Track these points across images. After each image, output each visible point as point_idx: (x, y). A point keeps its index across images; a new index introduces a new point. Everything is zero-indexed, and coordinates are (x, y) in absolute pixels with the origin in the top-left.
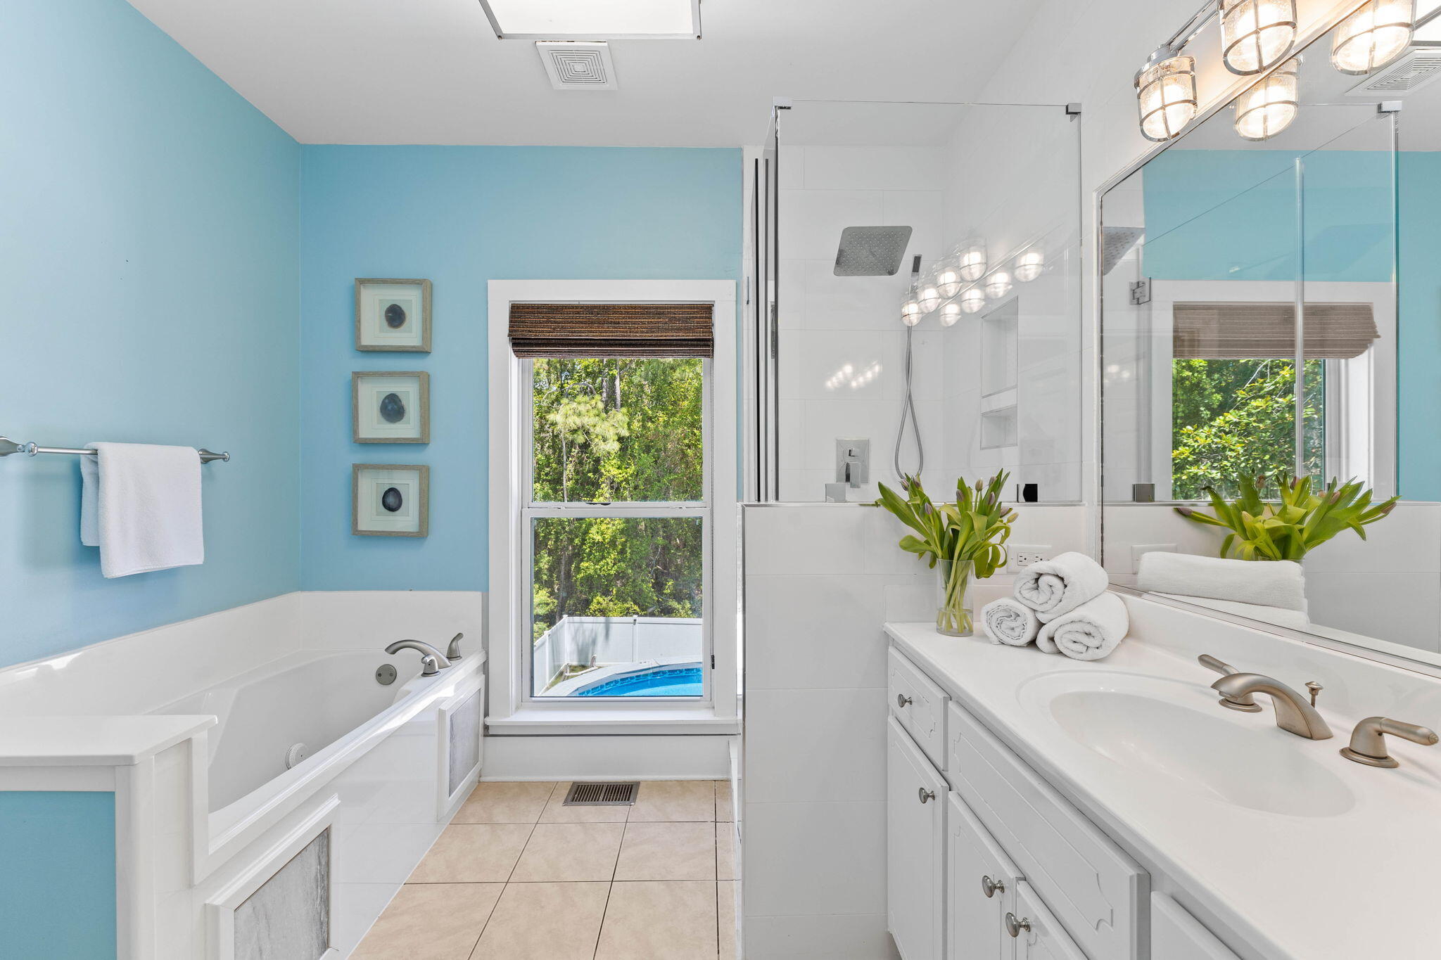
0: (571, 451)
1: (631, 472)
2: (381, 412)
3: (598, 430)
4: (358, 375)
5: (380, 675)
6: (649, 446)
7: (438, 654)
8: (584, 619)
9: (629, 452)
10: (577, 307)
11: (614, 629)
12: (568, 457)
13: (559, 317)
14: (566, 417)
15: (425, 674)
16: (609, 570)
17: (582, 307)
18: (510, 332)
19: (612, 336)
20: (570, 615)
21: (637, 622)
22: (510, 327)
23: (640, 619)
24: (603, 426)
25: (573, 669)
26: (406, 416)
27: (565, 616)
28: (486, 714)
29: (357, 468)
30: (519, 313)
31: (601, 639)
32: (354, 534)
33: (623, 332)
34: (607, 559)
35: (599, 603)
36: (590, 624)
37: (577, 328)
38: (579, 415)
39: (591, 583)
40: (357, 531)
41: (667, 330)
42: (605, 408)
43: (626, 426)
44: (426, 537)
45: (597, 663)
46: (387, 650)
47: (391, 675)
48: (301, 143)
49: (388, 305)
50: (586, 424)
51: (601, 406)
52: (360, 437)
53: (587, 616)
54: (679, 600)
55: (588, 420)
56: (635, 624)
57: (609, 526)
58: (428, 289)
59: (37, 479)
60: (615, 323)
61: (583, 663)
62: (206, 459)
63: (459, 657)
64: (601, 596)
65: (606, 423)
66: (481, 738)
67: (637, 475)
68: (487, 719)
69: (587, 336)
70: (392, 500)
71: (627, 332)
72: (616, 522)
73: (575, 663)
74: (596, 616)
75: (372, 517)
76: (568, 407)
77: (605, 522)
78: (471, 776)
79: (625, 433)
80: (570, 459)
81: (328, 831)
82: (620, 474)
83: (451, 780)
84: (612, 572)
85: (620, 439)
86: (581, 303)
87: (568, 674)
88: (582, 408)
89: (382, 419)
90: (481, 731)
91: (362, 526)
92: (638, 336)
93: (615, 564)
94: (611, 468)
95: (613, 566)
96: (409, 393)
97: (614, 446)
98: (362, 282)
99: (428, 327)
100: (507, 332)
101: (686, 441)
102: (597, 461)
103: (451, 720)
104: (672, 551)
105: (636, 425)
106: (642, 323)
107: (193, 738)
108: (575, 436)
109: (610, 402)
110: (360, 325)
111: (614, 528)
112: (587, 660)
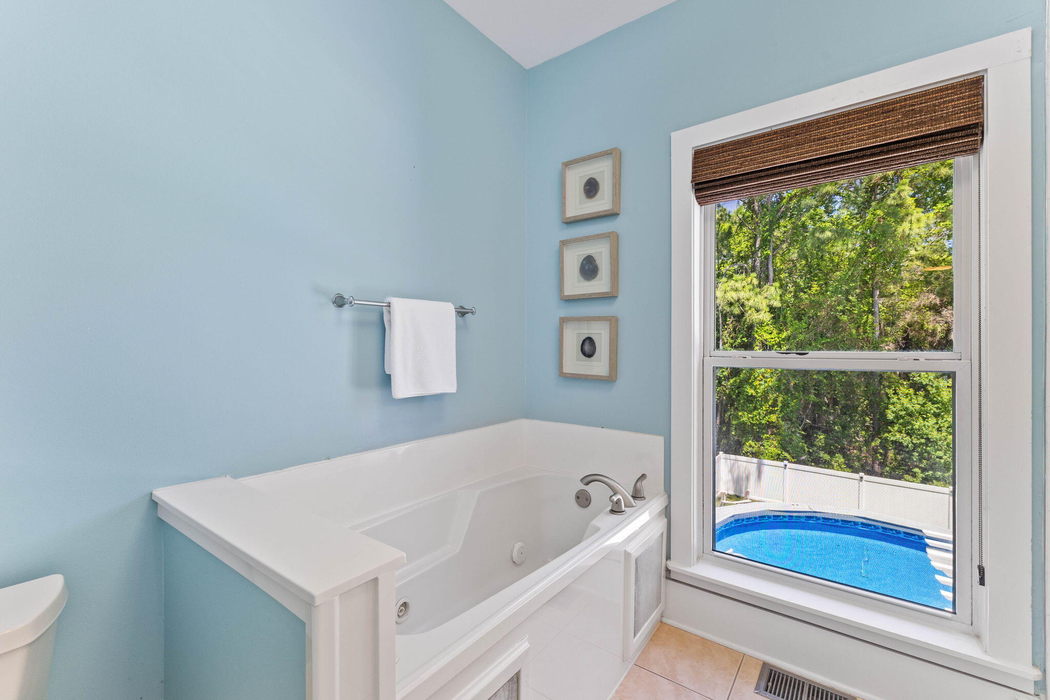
0: (726, 321)
1: (783, 337)
2: (580, 272)
3: (751, 303)
4: (564, 243)
5: (578, 498)
6: (799, 314)
7: (625, 492)
8: (739, 457)
9: (781, 319)
10: (768, 134)
11: (765, 469)
12: (724, 326)
13: (746, 151)
14: (725, 293)
15: (613, 511)
16: (761, 419)
17: (776, 132)
18: (693, 178)
19: (817, 155)
20: (726, 452)
21: (787, 467)
22: (693, 173)
23: (789, 465)
24: (756, 300)
25: (730, 497)
26: (600, 273)
27: (721, 453)
28: (668, 557)
29: (563, 321)
30: (701, 156)
31: (753, 478)
32: (560, 376)
33: (831, 147)
34: (760, 410)
35: (750, 446)
36: (746, 464)
37: (770, 156)
38: (736, 290)
39: (745, 430)
40: (562, 373)
41: (901, 129)
42: (760, 283)
43: (778, 298)
44: (615, 381)
45: (751, 496)
46: (582, 480)
47: (587, 500)
48: (527, 68)
49: (585, 180)
50: (741, 298)
51: (756, 282)
52: (565, 294)
53: (740, 455)
54: (832, 454)
55: (742, 295)
56: (785, 468)
57: (761, 382)
58: (617, 156)
59: (360, 324)
60: (819, 140)
61: (737, 494)
62: (462, 313)
63: (643, 498)
64: (753, 441)
65: (759, 296)
66: (663, 579)
67: (788, 340)
68: (668, 562)
69: (782, 162)
70: (588, 348)
71: (837, 146)
72: (768, 380)
73: (731, 493)
74: (748, 456)
75: (574, 363)
76: (726, 285)
77: (758, 378)
78: (654, 616)
79: (777, 304)
80: (726, 327)
81: (518, 675)
82: (772, 338)
83: (635, 622)
84: (763, 422)
85: (772, 309)
86: (773, 129)
87: (724, 501)
88: (739, 285)
89: (582, 279)
90: (663, 573)
91: (567, 369)
92: (855, 146)
93: (766, 415)
94: (763, 333)
95: (764, 417)
96: (601, 252)
97: (766, 317)
98: (567, 165)
99: (617, 191)
100: (690, 178)
101: (840, 308)
102: (751, 327)
103: (636, 563)
104: (824, 408)
105: (789, 297)
106: (860, 130)
107: (379, 577)
108: (732, 307)
109: (764, 279)
110: (565, 200)
111: (766, 384)
112: (741, 492)
